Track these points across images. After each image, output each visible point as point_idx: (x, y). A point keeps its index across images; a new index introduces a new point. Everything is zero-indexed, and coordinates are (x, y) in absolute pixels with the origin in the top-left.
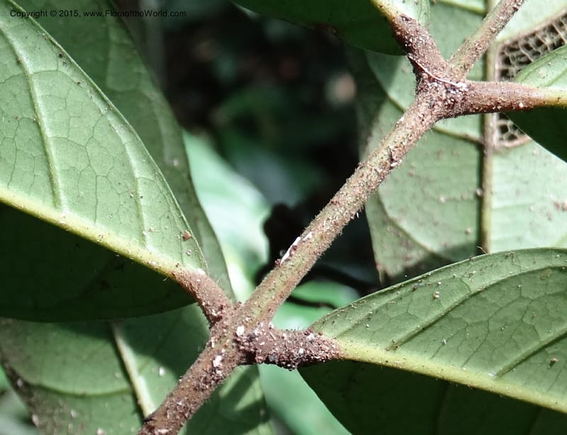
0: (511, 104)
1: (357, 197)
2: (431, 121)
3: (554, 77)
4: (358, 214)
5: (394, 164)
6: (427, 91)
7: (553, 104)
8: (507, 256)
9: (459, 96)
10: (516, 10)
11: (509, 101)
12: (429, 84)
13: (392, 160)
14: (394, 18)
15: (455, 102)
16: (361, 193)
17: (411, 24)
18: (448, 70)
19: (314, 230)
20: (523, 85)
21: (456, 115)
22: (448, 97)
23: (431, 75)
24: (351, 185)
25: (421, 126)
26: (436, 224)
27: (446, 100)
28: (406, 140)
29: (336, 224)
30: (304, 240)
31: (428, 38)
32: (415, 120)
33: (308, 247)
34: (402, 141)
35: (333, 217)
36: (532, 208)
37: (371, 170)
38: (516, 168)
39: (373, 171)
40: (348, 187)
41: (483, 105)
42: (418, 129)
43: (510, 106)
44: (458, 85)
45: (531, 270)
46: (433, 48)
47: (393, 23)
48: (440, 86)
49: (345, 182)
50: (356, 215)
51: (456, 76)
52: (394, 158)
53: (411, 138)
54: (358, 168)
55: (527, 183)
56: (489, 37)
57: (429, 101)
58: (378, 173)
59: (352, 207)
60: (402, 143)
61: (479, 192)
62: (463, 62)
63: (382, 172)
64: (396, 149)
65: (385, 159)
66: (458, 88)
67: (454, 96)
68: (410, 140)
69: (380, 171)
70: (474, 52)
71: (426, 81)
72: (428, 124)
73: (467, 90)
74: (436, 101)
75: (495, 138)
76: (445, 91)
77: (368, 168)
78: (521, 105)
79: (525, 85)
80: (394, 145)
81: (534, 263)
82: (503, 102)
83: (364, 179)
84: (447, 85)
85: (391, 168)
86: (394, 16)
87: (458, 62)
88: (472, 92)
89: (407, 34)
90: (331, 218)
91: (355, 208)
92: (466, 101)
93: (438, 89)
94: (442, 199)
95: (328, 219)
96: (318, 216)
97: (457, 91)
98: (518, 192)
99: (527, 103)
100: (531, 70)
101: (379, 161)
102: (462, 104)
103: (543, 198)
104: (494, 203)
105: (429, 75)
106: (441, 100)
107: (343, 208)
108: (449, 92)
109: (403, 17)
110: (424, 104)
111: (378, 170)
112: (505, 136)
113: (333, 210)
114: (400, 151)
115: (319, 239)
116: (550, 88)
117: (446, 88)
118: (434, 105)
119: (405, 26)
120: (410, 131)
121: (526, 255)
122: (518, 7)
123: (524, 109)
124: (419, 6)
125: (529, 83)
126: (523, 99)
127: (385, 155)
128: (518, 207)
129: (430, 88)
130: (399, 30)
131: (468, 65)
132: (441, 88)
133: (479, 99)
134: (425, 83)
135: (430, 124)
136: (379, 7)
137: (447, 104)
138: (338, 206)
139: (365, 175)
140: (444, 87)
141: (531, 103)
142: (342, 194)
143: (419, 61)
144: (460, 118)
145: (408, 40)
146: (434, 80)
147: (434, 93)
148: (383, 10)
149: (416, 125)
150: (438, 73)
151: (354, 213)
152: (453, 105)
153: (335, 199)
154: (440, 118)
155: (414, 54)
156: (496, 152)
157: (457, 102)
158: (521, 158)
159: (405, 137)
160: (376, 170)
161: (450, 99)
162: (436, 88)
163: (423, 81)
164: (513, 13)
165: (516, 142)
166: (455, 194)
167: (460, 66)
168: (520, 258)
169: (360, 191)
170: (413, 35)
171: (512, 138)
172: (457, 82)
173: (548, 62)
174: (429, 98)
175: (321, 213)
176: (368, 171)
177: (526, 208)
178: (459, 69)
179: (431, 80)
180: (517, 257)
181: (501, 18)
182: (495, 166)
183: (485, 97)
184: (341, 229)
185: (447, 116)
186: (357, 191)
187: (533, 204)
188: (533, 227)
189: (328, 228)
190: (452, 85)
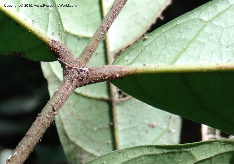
0: (112, 75)
1: (38, 131)
2: (72, 89)
3: (132, 60)
4: (40, 140)
5: (56, 113)
6: (68, 74)
7: (133, 73)
8: (120, 152)
9: (85, 74)
10: (108, 28)
11: (111, 74)
12: (69, 71)
13: (54, 110)
14: (48, 42)
15: (83, 77)
16: (40, 128)
17: (57, 43)
18: (78, 62)
19: (18, 150)
20: (117, 65)
21: (85, 85)
22: (79, 76)
23: (69, 66)
24: (35, 125)
25: (67, 92)
26: (93, 141)
27: (78, 77)
28: (60, 100)
29: (29, 146)
30: (13, 156)
31: (66, 49)
32: (64, 89)
33: (15, 159)
34: (58, 100)
35: (27, 142)
36: (138, 128)
37: (44, 116)
38: (128, 110)
39: (45, 117)
40: (33, 127)
41: (98, 78)
42: (66, 93)
43: (112, 77)
44: (84, 69)
45: (133, 158)
46: (69, 53)
47: (48, 45)
48: (74, 70)
49: (32, 125)
50: (39, 140)
51: (82, 65)
52: (55, 109)
53: (63, 98)
54: (38, 117)
55: (134, 117)
56: (96, 43)
57: (70, 79)
58: (48, 118)
59: (36, 137)
60: (58, 101)
61: (111, 124)
62: (85, 57)
63: (50, 117)
64: (56, 105)
65: (51, 110)
66: (84, 71)
67: (82, 75)
68: (63, 100)
69: (48, 117)
70: (90, 52)
71: (67, 69)
72: (71, 90)
73: (88, 71)
74: (74, 78)
75: (116, 97)
76: (77, 73)
77: (42, 116)
78: (118, 76)
79: (118, 66)
80: (54, 103)
81: (135, 154)
82: (108, 75)
83: (41, 121)
84: (78, 70)
85: (54, 114)
86: (48, 41)
87: (82, 58)
88: (92, 72)
89: (56, 49)
90: (26, 143)
91: (38, 136)
92: (88, 76)
93: (74, 72)
94: (95, 129)
95: (25, 144)
96: (20, 143)
97: (84, 72)
98: (130, 122)
99: (120, 74)
100: (120, 58)
101: (47, 112)
102: (87, 78)
103: (142, 123)
104: (119, 128)
105: (68, 66)
106: (76, 77)
107: (31, 138)
108: (80, 73)
109: (52, 41)
110: (67, 81)
111: (48, 116)
112: (121, 96)
113: (27, 139)
114: (58, 105)
115: (21, 155)
116: (131, 65)
117: (78, 71)
118: (72, 81)
119: (54, 45)
120: (62, 95)
121: (130, 150)
122: (109, 27)
123: (119, 77)
124: (60, 35)
125: (121, 64)
126: (118, 72)
127: (50, 108)
128: (131, 128)
129: (70, 72)
130: (52, 48)
131: (88, 58)
132: (75, 72)
133: (95, 75)
134: (67, 71)
135: (72, 90)
136: (40, 38)
137: (79, 79)
138: (29, 137)
139: (41, 119)
140: (76, 71)
141: (122, 74)
142: (31, 130)
143: (63, 60)
144: (87, 86)
145: (57, 52)
146: (71, 68)
147: (72, 75)
148: (42, 39)
149: (65, 91)
150: (73, 65)
151: (38, 139)
152: (82, 79)
153: (27, 134)
154: (77, 87)
155: (60, 58)
156: (118, 104)
157: (84, 78)
158: (130, 105)
159: (60, 98)
160: (46, 116)
161: (80, 76)
162: (73, 72)
163: (66, 70)
164: (107, 30)
165: (127, 98)
166: (101, 126)
167: (83, 60)
168: (127, 152)
169: (40, 127)
170: (58, 48)
171: (124, 96)
172: (83, 68)
173: (128, 53)
174: (70, 77)
175: (21, 141)
176: (42, 118)
177: (135, 128)
178: (83, 61)
179: (70, 68)
180: (125, 152)
181: (101, 33)
182: (118, 111)
183: (98, 73)
184: (32, 148)
185: (80, 86)
186: (38, 128)
187: (138, 126)
188: (139, 137)
189: (25, 148)
190: (80, 70)
